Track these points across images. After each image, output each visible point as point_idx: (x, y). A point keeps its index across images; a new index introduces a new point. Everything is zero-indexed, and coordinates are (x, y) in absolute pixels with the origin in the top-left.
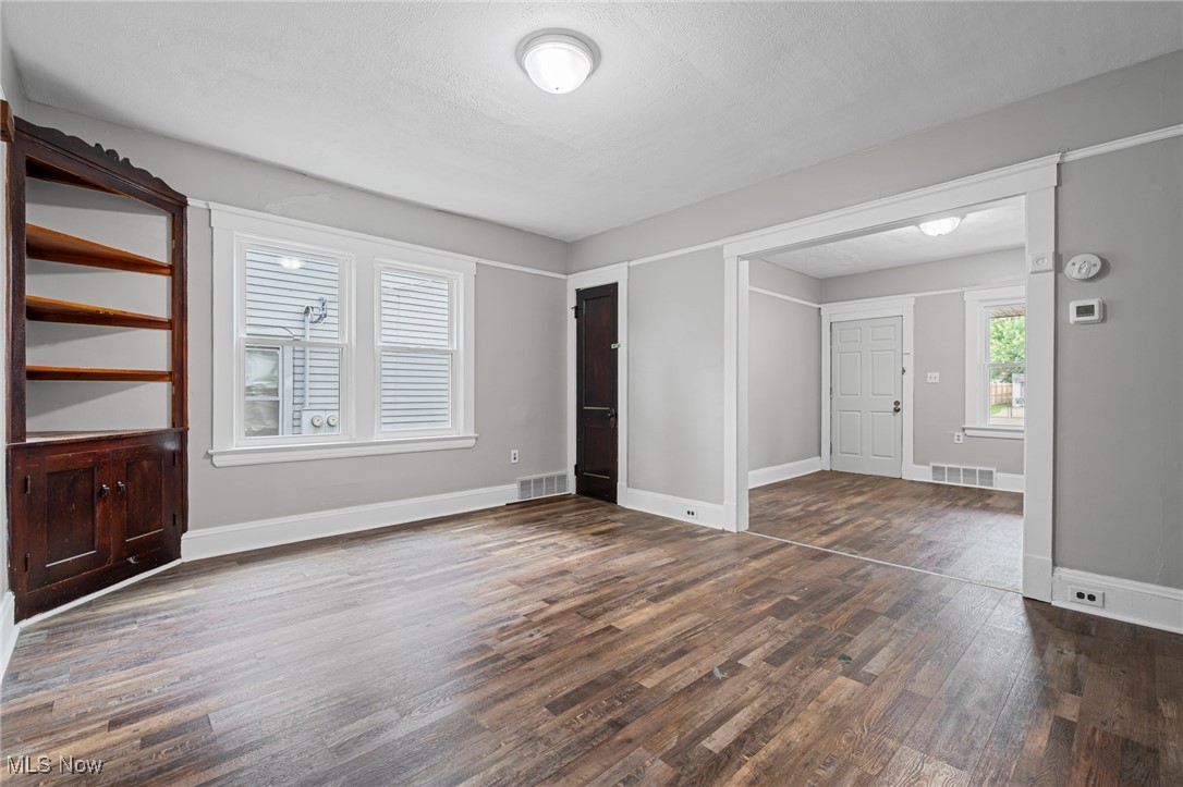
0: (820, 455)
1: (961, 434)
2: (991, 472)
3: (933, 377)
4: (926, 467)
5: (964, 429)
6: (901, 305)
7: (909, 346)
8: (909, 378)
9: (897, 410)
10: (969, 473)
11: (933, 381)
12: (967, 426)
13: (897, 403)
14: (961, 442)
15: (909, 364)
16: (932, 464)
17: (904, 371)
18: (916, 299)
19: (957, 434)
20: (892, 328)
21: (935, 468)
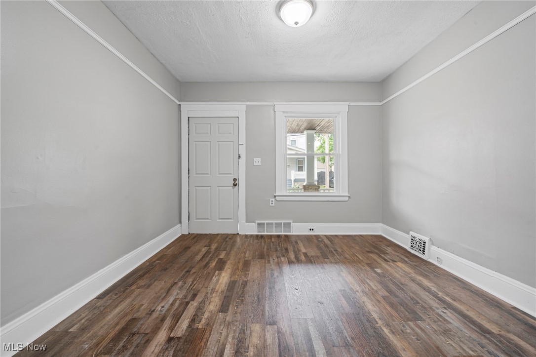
0: (181, 223)
1: (273, 200)
2: (290, 223)
3: (257, 161)
4: (253, 224)
5: (275, 196)
6: (237, 109)
7: (243, 140)
8: (243, 161)
9: (235, 185)
10: (278, 225)
11: (257, 164)
12: (277, 194)
13: (235, 180)
14: (273, 205)
15: (243, 151)
16: (257, 222)
17: (239, 157)
18: (247, 106)
19: (271, 200)
20: (232, 125)
21: (259, 224)
